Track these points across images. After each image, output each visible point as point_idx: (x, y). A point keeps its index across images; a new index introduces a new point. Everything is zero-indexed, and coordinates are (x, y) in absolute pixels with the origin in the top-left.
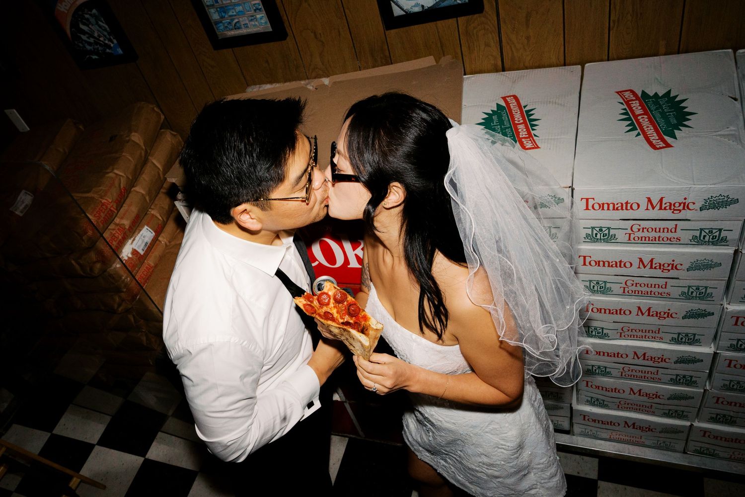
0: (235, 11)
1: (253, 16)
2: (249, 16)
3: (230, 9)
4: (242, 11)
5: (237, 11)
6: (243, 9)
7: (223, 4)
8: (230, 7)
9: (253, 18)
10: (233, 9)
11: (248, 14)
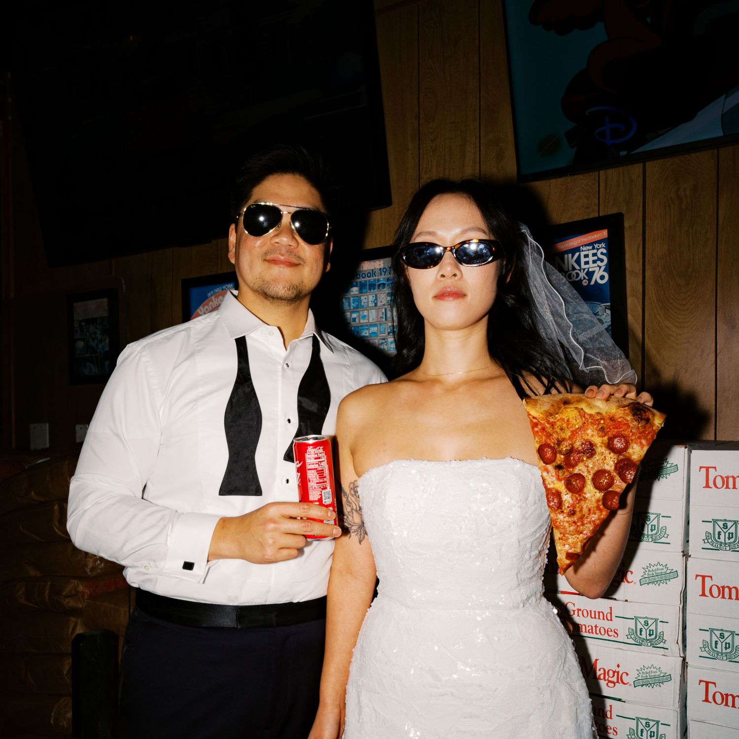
0: (369, 332)
1: (384, 339)
2: (380, 339)
3: (364, 329)
4: (375, 333)
5: (371, 332)
6: (377, 331)
7: (360, 323)
8: (366, 327)
9: (384, 341)
10: (368, 329)
11: (381, 336)
